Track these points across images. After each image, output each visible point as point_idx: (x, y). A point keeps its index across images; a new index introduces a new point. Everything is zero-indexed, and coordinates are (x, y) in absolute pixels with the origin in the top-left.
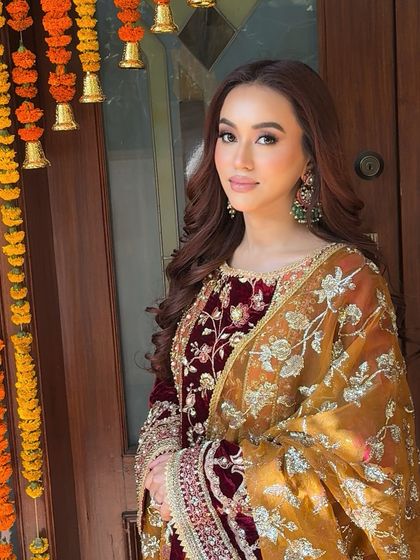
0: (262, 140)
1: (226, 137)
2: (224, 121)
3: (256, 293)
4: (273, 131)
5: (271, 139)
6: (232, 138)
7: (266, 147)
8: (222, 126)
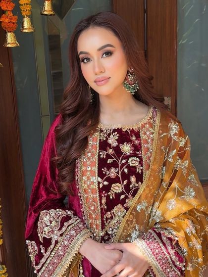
0: (104, 56)
1: (85, 61)
2: (81, 53)
3: (132, 136)
4: (109, 48)
5: (109, 54)
6: (88, 60)
7: (107, 58)
8: (81, 56)
